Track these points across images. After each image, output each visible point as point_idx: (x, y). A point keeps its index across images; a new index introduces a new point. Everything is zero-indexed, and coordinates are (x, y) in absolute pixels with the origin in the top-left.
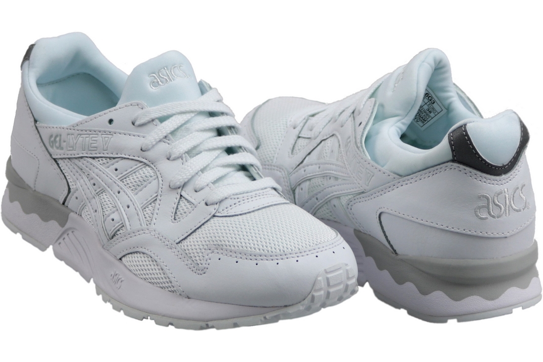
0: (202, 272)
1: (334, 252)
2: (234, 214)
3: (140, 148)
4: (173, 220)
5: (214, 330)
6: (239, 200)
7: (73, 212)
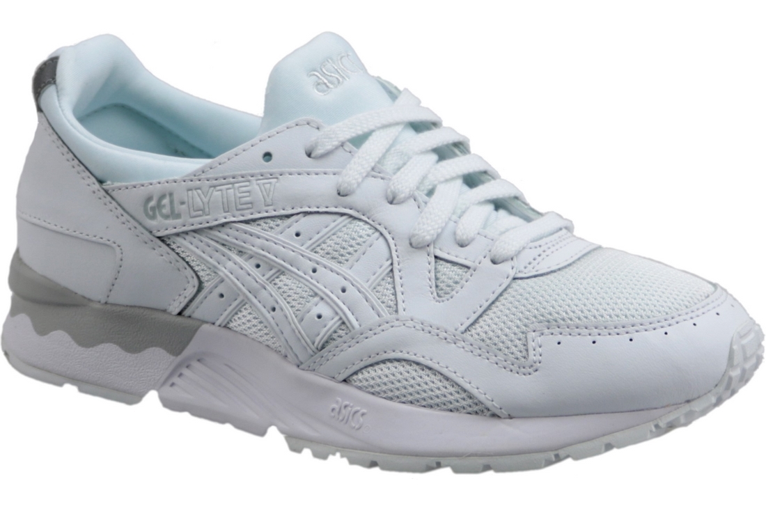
0: (531, 370)
1: (718, 314)
2: (549, 270)
3: (336, 193)
4: (438, 298)
5: (569, 461)
6: (542, 249)
7: (207, 322)
